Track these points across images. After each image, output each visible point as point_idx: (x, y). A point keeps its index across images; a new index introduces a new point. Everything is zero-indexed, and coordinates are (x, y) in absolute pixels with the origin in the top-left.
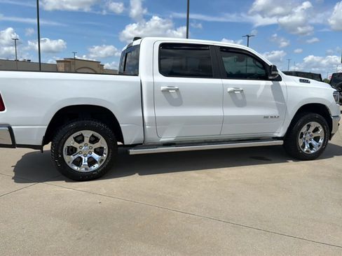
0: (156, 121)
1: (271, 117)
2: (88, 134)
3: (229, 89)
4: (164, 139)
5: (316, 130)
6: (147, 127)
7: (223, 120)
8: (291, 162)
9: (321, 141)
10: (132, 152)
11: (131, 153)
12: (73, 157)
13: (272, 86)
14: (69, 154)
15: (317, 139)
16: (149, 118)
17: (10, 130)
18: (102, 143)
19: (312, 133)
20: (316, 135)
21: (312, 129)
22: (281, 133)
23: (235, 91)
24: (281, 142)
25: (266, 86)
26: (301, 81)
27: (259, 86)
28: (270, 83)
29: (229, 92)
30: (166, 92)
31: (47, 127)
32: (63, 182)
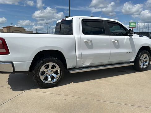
0: (81, 56)
3: (113, 40)
4: (84, 65)
6: (78, 59)
7: (110, 55)
10: (72, 72)
13: (129, 38)
14: (42, 75)
15: (146, 62)
16: (79, 55)
18: (58, 68)
19: (144, 59)
20: (145, 60)
21: (144, 57)
23: (115, 41)
24: (133, 64)
25: (127, 38)
27: (124, 38)
29: (113, 42)
30: (86, 42)
31: (31, 62)
32: (39, 89)
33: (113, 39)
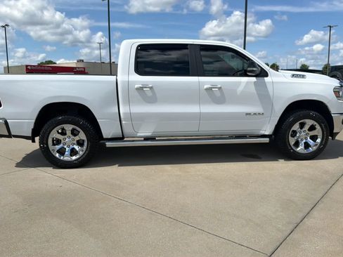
0: (131, 117)
1: (255, 114)
2: (69, 128)
3: (206, 87)
5: (312, 128)
6: (124, 122)
7: (200, 117)
8: (282, 161)
9: (319, 140)
10: (109, 144)
11: (107, 146)
12: (58, 147)
13: (255, 82)
14: (54, 145)
15: (314, 138)
17: (6, 123)
19: (307, 132)
20: (312, 133)
21: (307, 127)
22: (268, 129)
23: (212, 88)
24: (267, 140)
25: (247, 82)
26: (293, 76)
27: (240, 82)
28: (254, 79)
29: (206, 89)
30: (140, 89)
32: (51, 169)
33: (205, 83)
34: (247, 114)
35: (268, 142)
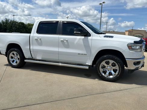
0: (33, 51)
4: (38, 58)
10: (25, 61)
14: (11, 58)
20: (114, 68)
21: (111, 64)
22: (90, 63)
23: (64, 41)
24: (87, 67)
25: (80, 39)
26: (105, 36)
27: (76, 39)
29: (61, 41)
30: (36, 40)
31: (6, 49)
33: (61, 38)
34: (79, 54)
35: (88, 69)
